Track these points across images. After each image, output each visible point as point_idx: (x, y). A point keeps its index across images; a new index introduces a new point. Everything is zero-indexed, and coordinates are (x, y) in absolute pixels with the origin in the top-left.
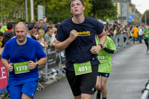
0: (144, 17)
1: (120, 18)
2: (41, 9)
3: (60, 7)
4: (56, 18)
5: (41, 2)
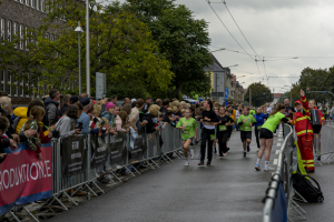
0: (248, 93)
1: (214, 94)
2: (100, 78)
3: (127, 76)
4: (121, 92)
5: (101, 67)
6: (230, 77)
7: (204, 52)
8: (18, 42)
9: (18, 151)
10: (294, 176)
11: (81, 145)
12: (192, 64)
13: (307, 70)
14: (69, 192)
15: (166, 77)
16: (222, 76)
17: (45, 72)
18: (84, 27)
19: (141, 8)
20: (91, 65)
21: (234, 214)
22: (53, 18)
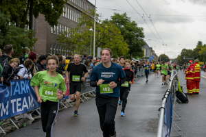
6: (152, 51)
7: (142, 40)
8: (66, 34)
10: (177, 92)
12: (137, 45)
13: (184, 49)
14: (85, 95)
15: (126, 50)
16: (149, 51)
17: (77, 47)
18: (93, 29)
19: (117, 22)
20: (96, 44)
21: (151, 106)
22: (81, 25)
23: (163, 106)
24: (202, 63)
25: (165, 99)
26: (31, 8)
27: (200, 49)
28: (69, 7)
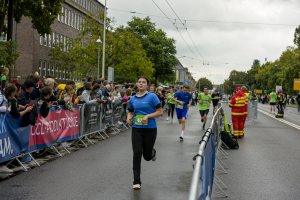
0: (198, 84)
1: (178, 83)
2: (111, 70)
3: (127, 70)
4: (122, 79)
5: (112, 64)
6: (188, 73)
8: (62, 47)
9: (59, 112)
10: (222, 133)
11: (97, 109)
12: (166, 64)
13: (234, 72)
14: (88, 137)
15: (150, 71)
16: (183, 73)
17: (78, 65)
18: (102, 40)
19: (137, 30)
20: (106, 62)
22: (84, 33)
23: (200, 153)
24: (260, 91)
25: (203, 144)
26: (10, 8)
27: (257, 72)
28: (67, 7)
